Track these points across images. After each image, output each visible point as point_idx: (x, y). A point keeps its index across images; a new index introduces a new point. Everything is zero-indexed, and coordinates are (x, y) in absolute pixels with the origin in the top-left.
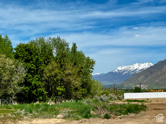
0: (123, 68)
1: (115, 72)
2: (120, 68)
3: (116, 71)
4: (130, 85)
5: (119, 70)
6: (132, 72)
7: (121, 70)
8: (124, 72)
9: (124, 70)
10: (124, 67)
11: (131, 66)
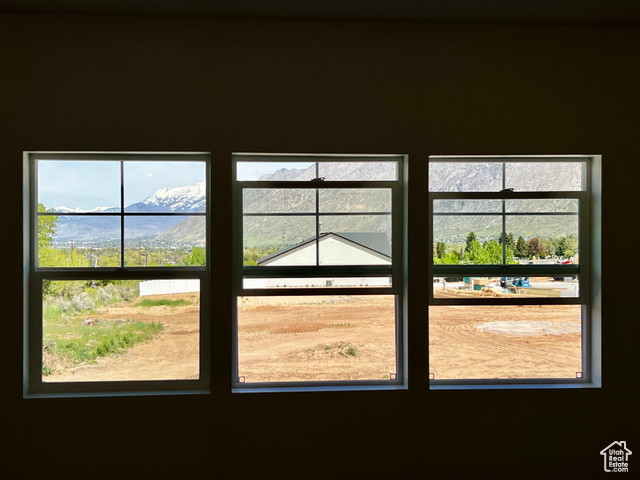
0: (171, 194)
1: (151, 204)
2: (162, 194)
3: (153, 200)
4: (190, 237)
5: (160, 199)
6: (195, 202)
7: (167, 198)
8: (175, 203)
9: (175, 199)
10: (174, 190)
11: (192, 188)
